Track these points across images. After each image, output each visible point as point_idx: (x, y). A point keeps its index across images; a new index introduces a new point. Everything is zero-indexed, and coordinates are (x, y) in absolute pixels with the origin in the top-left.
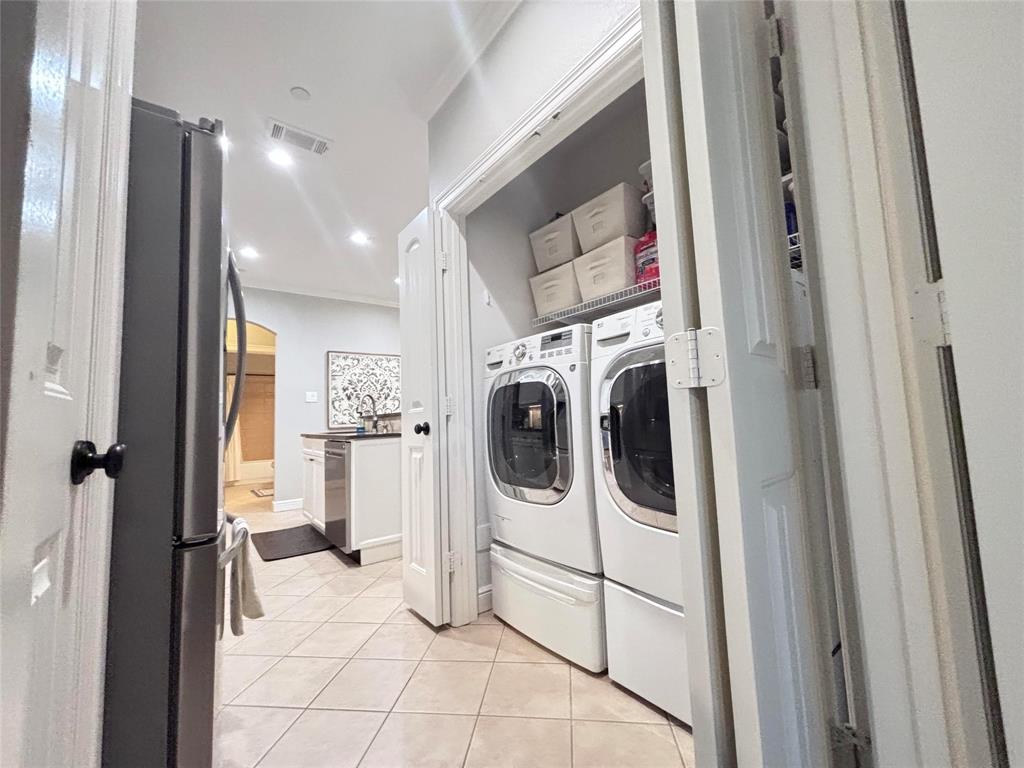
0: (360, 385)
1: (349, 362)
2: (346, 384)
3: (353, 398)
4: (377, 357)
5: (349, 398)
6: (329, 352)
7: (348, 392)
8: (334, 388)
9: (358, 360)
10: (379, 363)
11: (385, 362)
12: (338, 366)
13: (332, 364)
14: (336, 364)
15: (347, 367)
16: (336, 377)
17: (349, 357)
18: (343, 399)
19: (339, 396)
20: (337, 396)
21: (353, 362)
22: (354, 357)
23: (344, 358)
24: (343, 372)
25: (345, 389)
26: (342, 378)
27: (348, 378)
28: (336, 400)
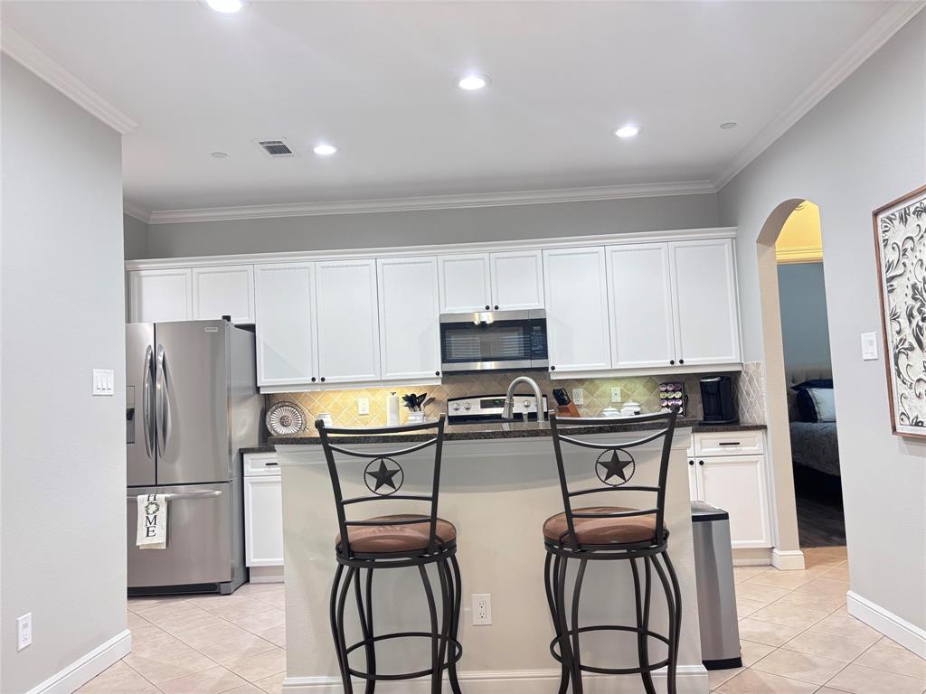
1: (912, 226)
2: (909, 301)
6: (875, 214)
7: (914, 324)
8: (894, 316)
12: (893, 248)
13: (885, 246)
14: (890, 242)
15: (909, 244)
16: (894, 283)
17: (912, 210)
18: (912, 349)
19: (905, 340)
20: (901, 340)
21: (918, 225)
22: (918, 205)
23: (902, 218)
24: (904, 264)
25: (910, 316)
26: (903, 280)
27: (913, 281)
28: (899, 352)
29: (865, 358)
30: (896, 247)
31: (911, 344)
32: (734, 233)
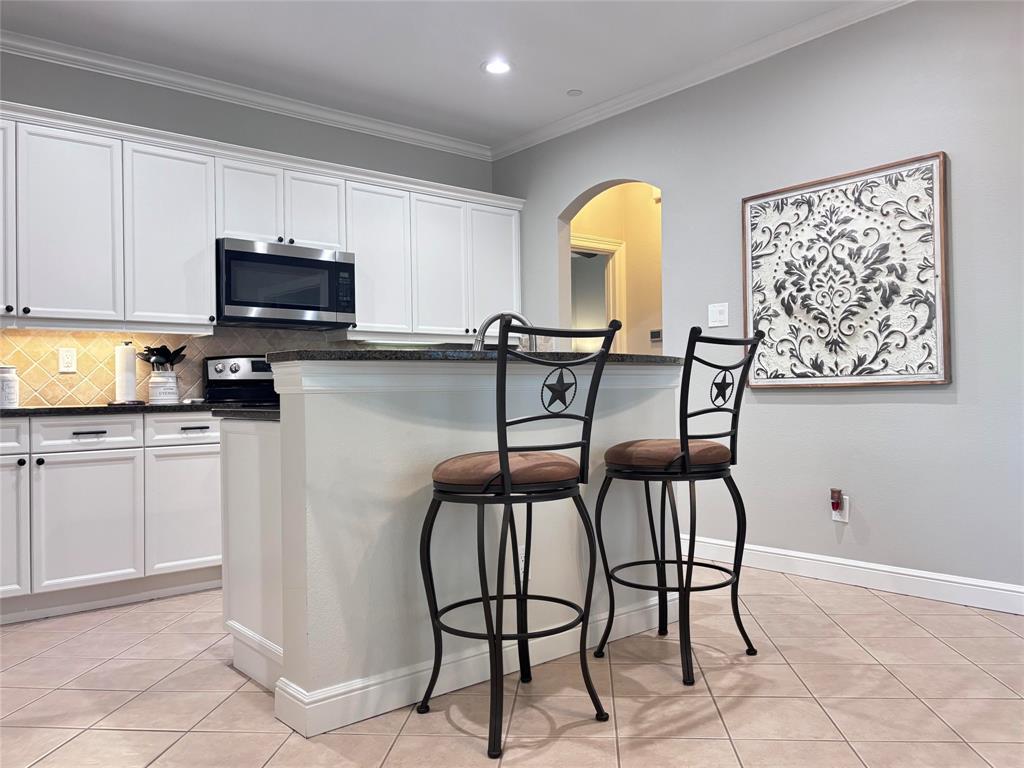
0: (808, 273)
1: (789, 214)
2: (781, 276)
3: (796, 308)
4: (859, 181)
5: (789, 311)
6: (745, 201)
7: (785, 294)
8: (758, 289)
9: (810, 204)
10: (865, 199)
11: (883, 193)
12: (764, 231)
13: (753, 229)
14: (761, 227)
15: (784, 229)
16: (761, 260)
17: (790, 201)
18: (776, 315)
19: (769, 308)
20: (764, 308)
21: (797, 214)
22: (800, 197)
23: (778, 207)
24: (776, 245)
25: (779, 288)
26: (774, 259)
27: (788, 258)
28: (761, 318)
29: (710, 325)
30: (767, 231)
31: (775, 311)
32: (521, 206)
